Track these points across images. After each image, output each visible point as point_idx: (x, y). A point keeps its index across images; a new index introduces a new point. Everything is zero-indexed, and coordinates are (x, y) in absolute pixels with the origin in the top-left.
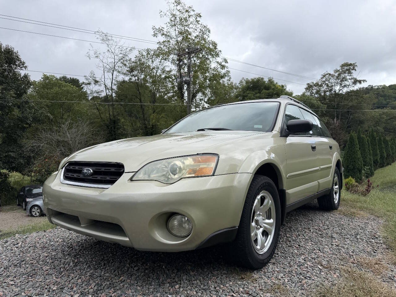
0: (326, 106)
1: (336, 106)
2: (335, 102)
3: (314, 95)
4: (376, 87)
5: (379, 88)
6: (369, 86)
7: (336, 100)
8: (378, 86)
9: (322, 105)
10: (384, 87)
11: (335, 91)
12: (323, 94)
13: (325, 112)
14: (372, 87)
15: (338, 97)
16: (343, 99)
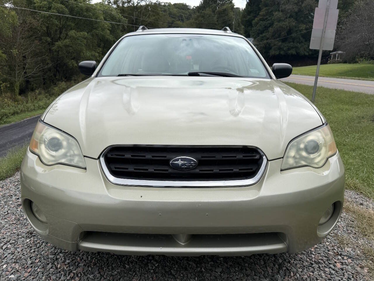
0: (127, 20)
1: (134, 21)
2: (133, 16)
3: (112, 4)
4: (163, 4)
5: (166, 6)
6: (157, 1)
7: (134, 14)
8: (164, 3)
9: (123, 18)
10: (170, 5)
11: (133, 4)
12: (121, 5)
13: (126, 27)
14: (159, 4)
15: (136, 11)
16: (142, 14)
